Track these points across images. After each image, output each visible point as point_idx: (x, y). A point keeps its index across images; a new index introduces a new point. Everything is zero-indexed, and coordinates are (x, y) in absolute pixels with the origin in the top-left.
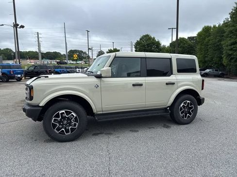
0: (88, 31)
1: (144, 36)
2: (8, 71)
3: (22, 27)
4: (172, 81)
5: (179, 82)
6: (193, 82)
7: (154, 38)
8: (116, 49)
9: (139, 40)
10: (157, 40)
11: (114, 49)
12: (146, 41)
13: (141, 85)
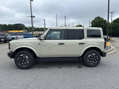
0: (65, 17)
1: (97, 17)
2: (27, 36)
3: (34, 17)
4: (83, 42)
5: (88, 43)
6: (97, 43)
7: (103, 18)
8: (80, 25)
9: (94, 20)
10: (104, 19)
11: (79, 25)
12: (98, 20)
13: (63, 44)
